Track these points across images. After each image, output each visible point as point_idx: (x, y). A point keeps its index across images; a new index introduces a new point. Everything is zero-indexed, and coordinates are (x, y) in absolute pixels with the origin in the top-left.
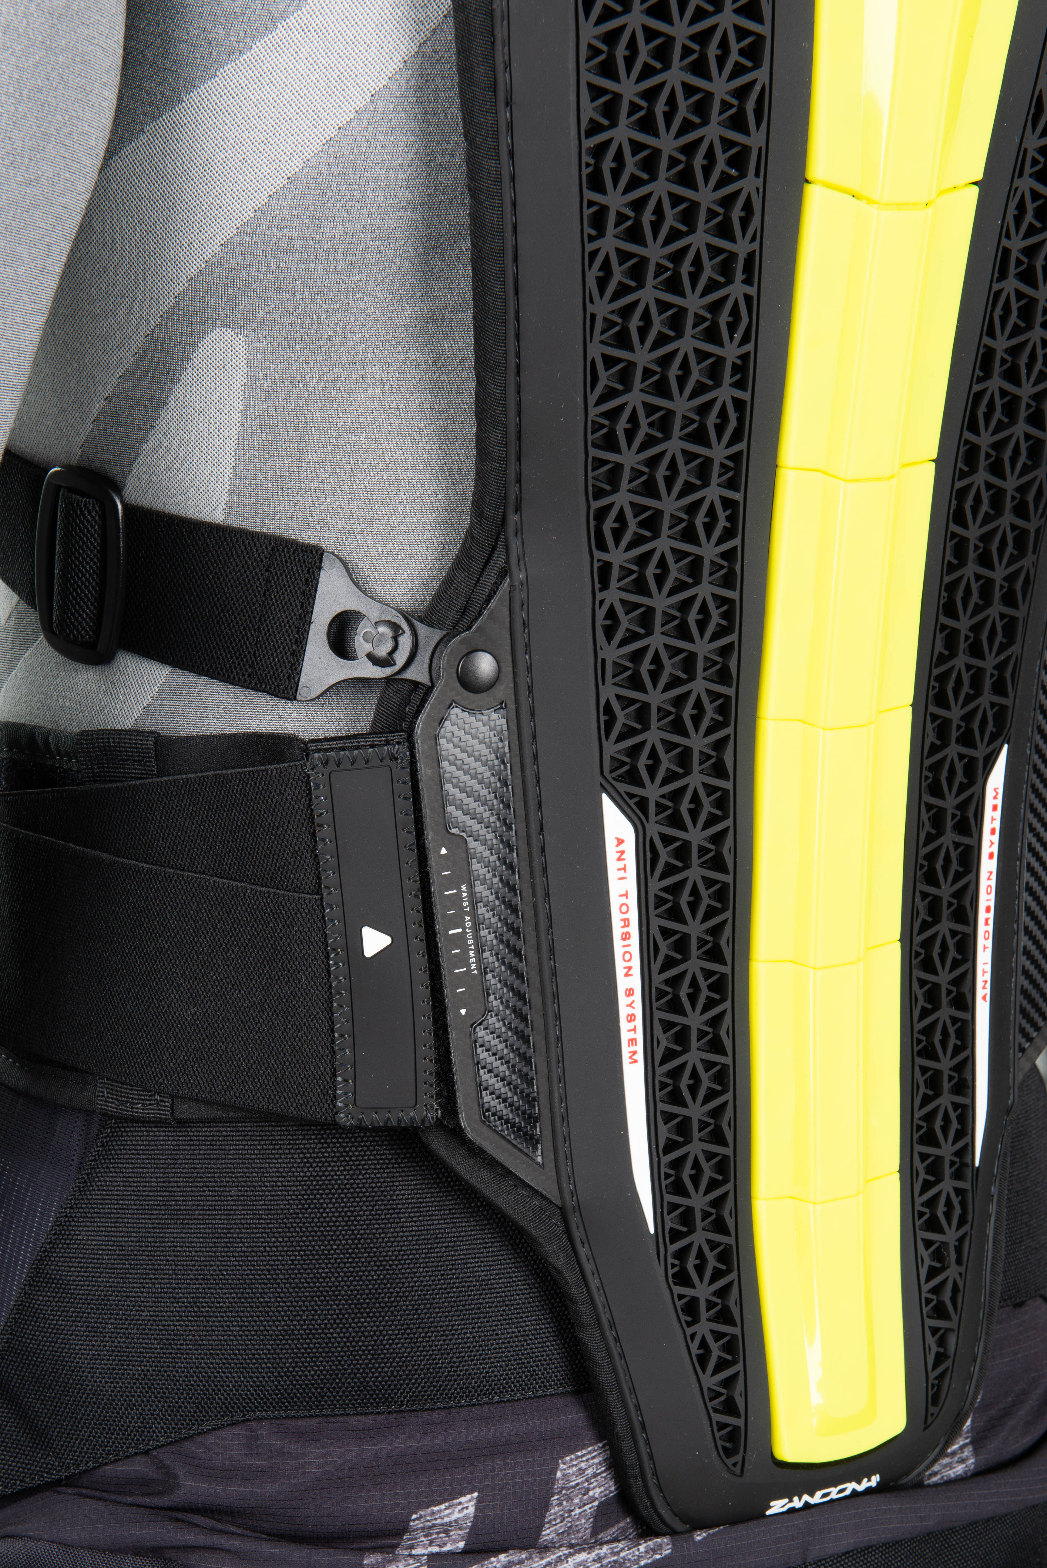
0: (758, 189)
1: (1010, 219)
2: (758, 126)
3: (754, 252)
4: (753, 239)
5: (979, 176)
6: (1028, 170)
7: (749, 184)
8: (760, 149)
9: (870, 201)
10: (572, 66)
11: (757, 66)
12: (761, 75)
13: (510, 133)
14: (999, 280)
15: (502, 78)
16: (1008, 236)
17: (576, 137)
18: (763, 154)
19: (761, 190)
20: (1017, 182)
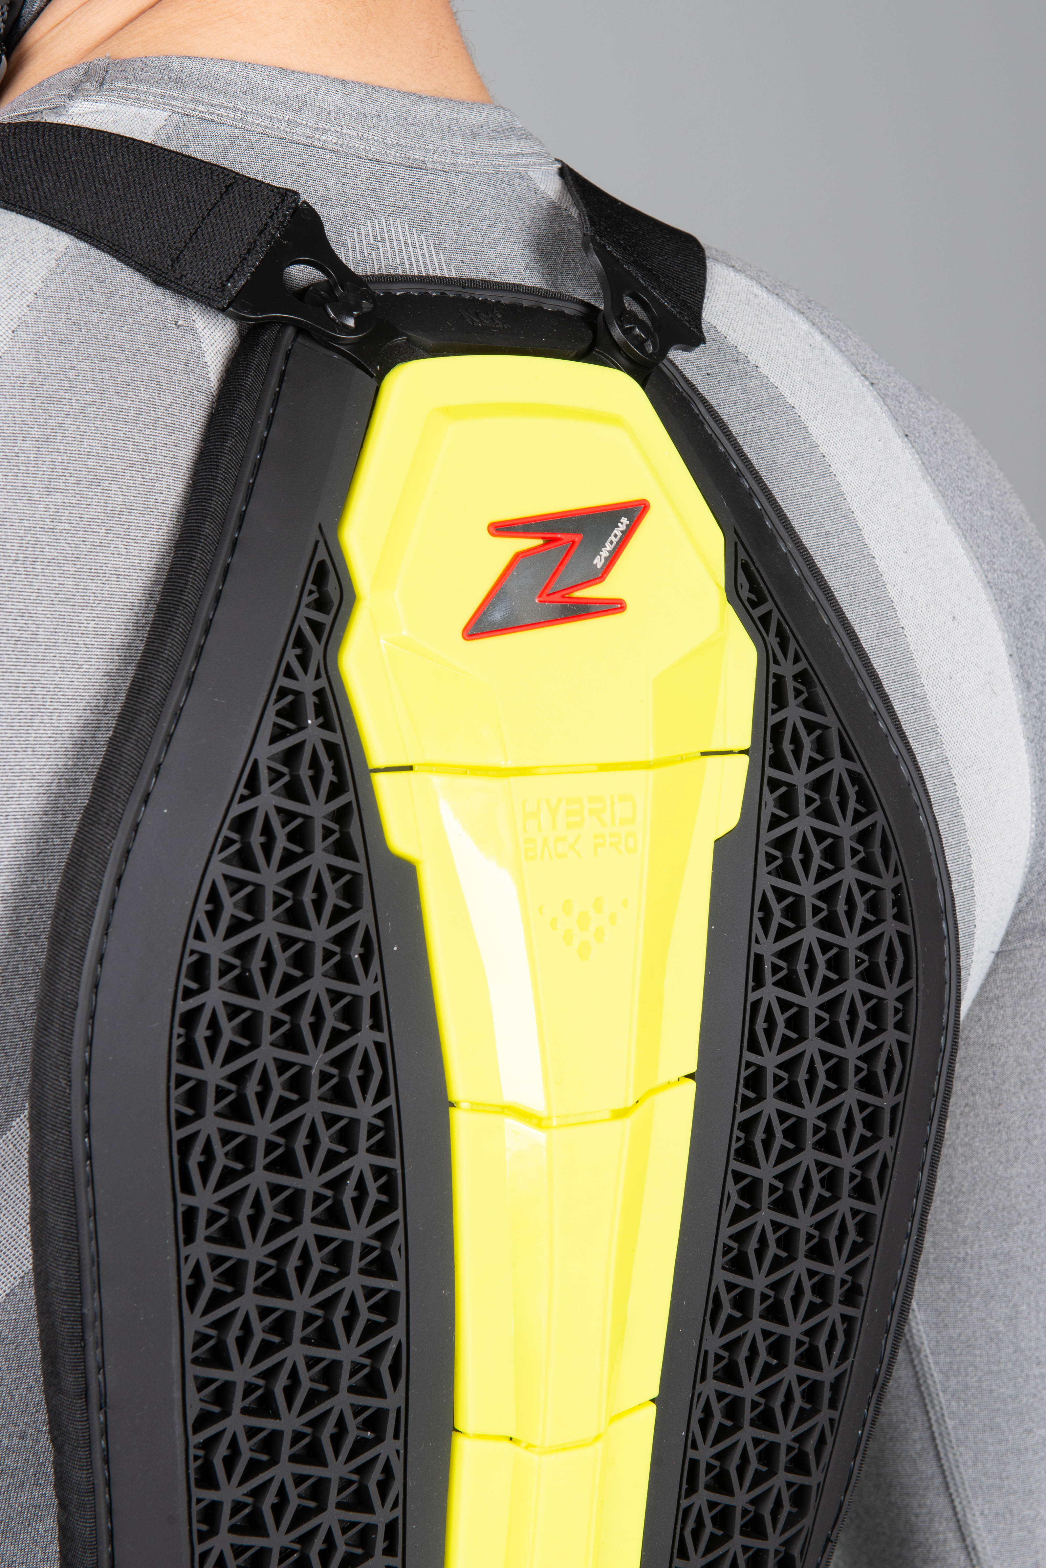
0: (398, 1452)
1: (695, 1427)
2: (395, 1385)
3: (396, 1520)
4: (395, 1505)
5: (655, 1393)
6: (711, 1369)
7: (388, 1448)
8: (399, 1410)
9: (529, 1446)
10: (175, 1361)
11: (391, 1323)
12: (397, 1333)
13: (104, 1437)
14: (687, 1496)
15: (95, 1379)
16: (694, 1446)
17: (182, 1435)
18: (403, 1415)
19: (402, 1452)
20: (699, 1387)
